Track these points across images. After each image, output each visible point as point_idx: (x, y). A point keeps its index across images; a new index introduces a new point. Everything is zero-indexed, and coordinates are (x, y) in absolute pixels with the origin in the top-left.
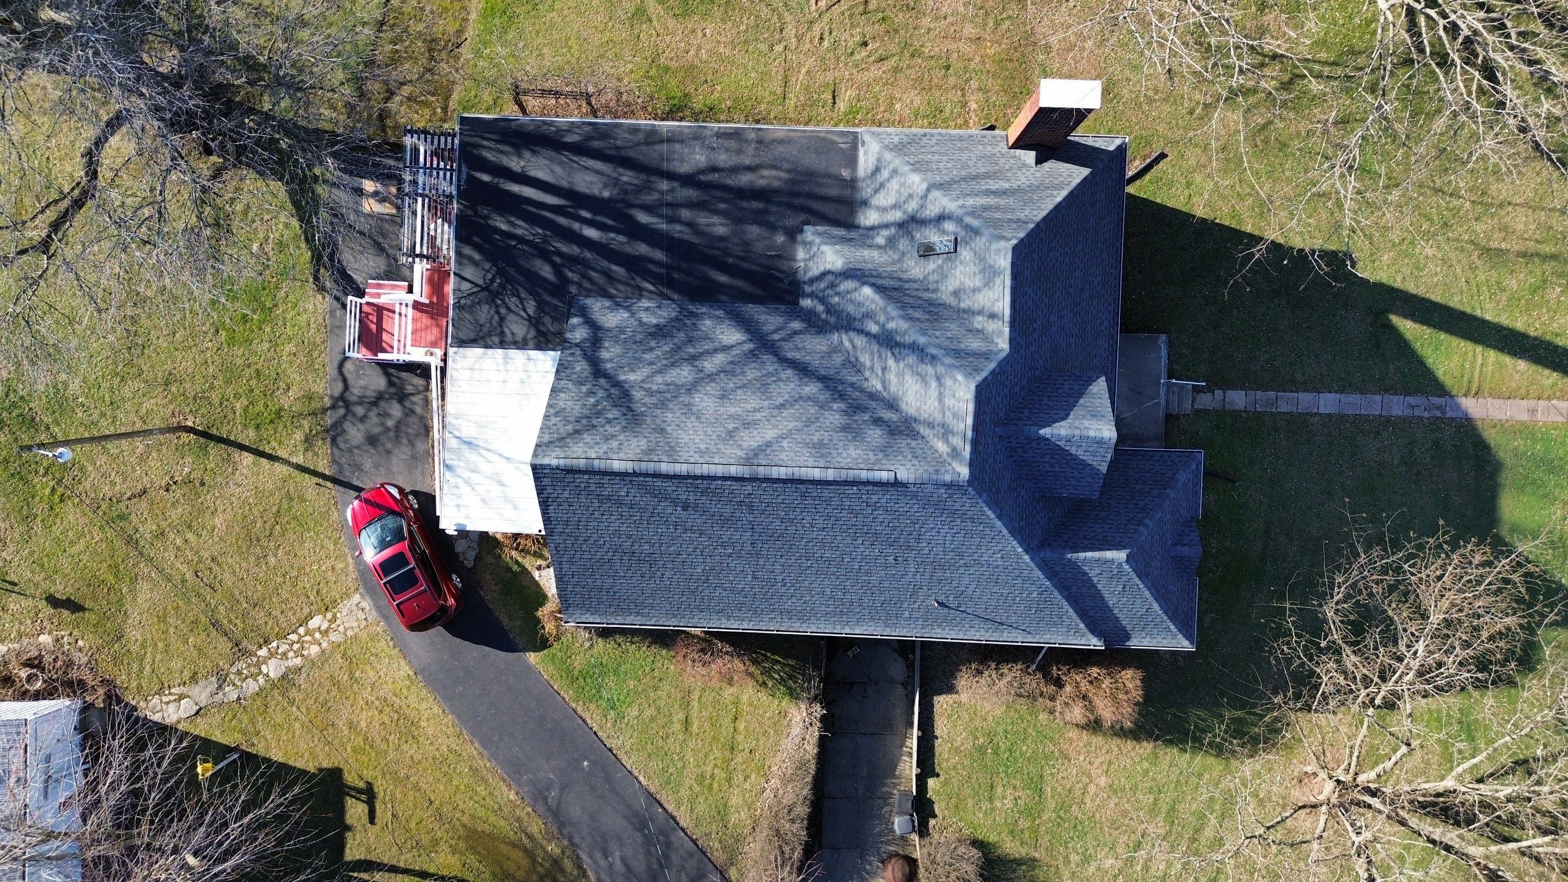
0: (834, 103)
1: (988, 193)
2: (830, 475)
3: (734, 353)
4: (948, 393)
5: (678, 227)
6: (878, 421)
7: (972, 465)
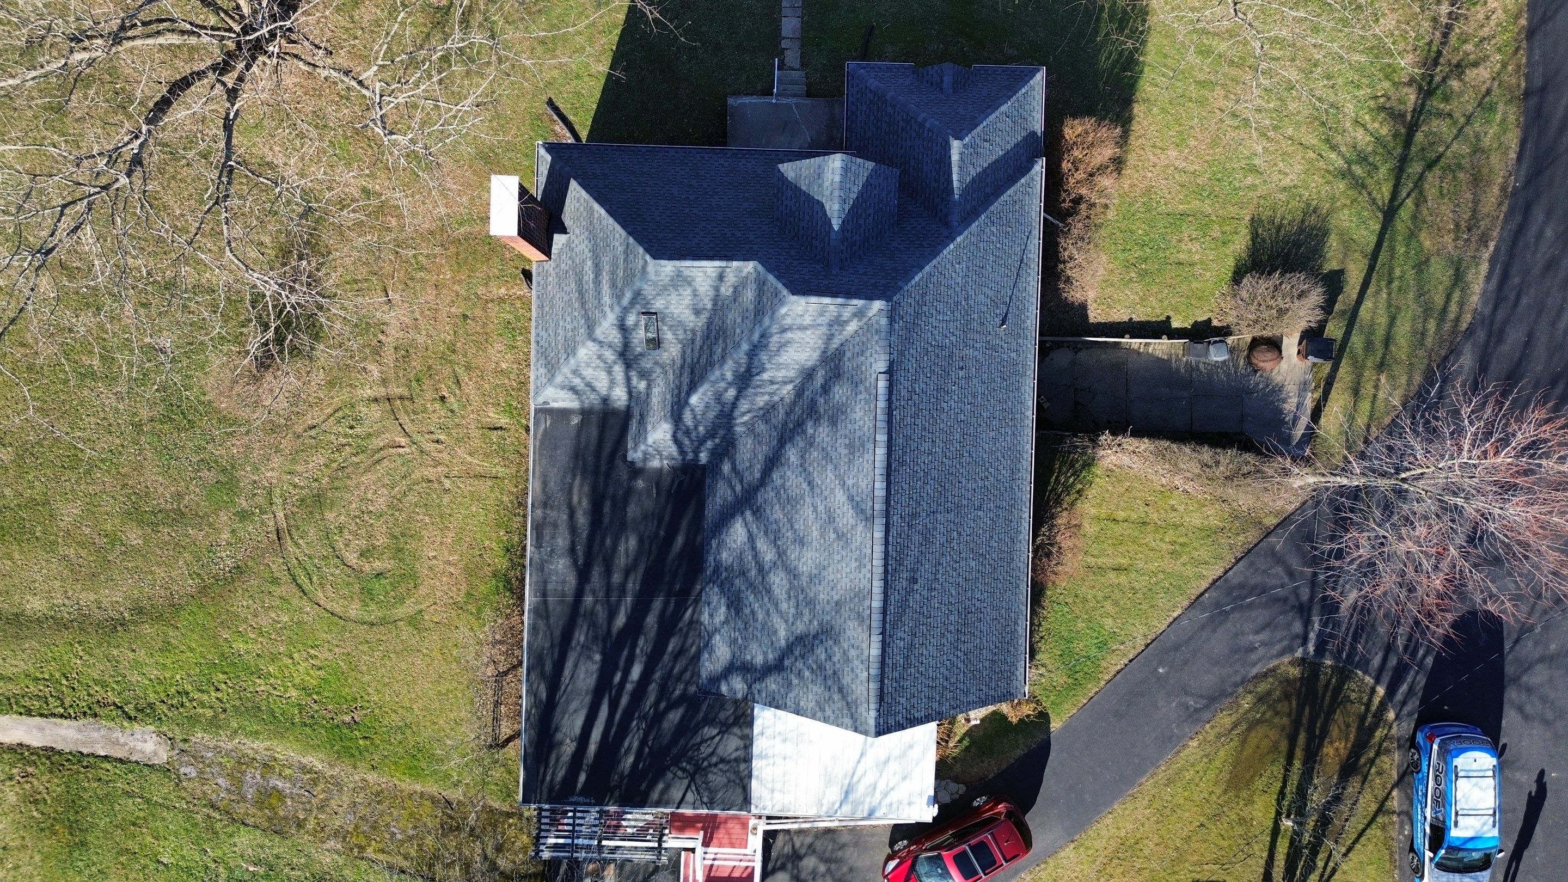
0: (501, 428)
1: (597, 281)
2: (882, 438)
3: (755, 530)
4: (799, 321)
5: (630, 585)
6: (826, 389)
7: (870, 298)
